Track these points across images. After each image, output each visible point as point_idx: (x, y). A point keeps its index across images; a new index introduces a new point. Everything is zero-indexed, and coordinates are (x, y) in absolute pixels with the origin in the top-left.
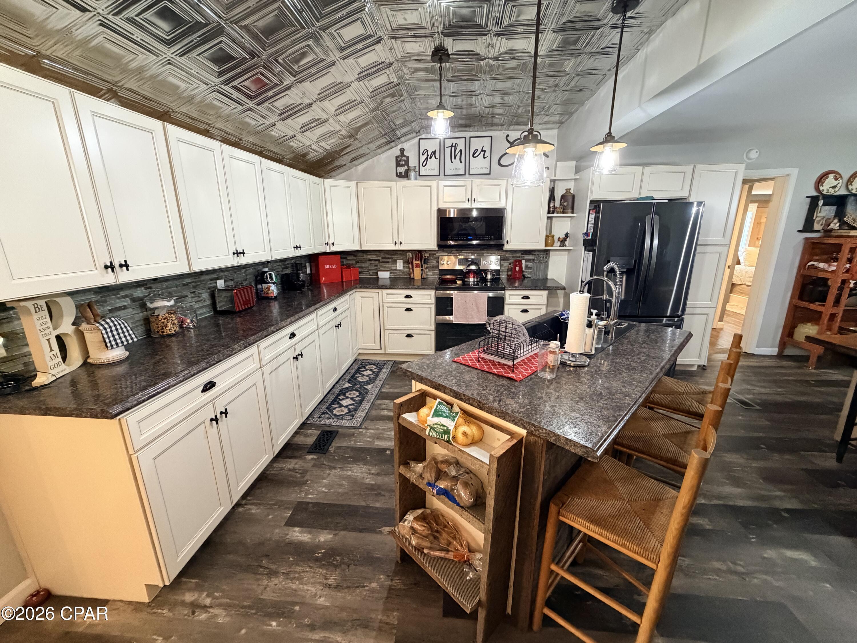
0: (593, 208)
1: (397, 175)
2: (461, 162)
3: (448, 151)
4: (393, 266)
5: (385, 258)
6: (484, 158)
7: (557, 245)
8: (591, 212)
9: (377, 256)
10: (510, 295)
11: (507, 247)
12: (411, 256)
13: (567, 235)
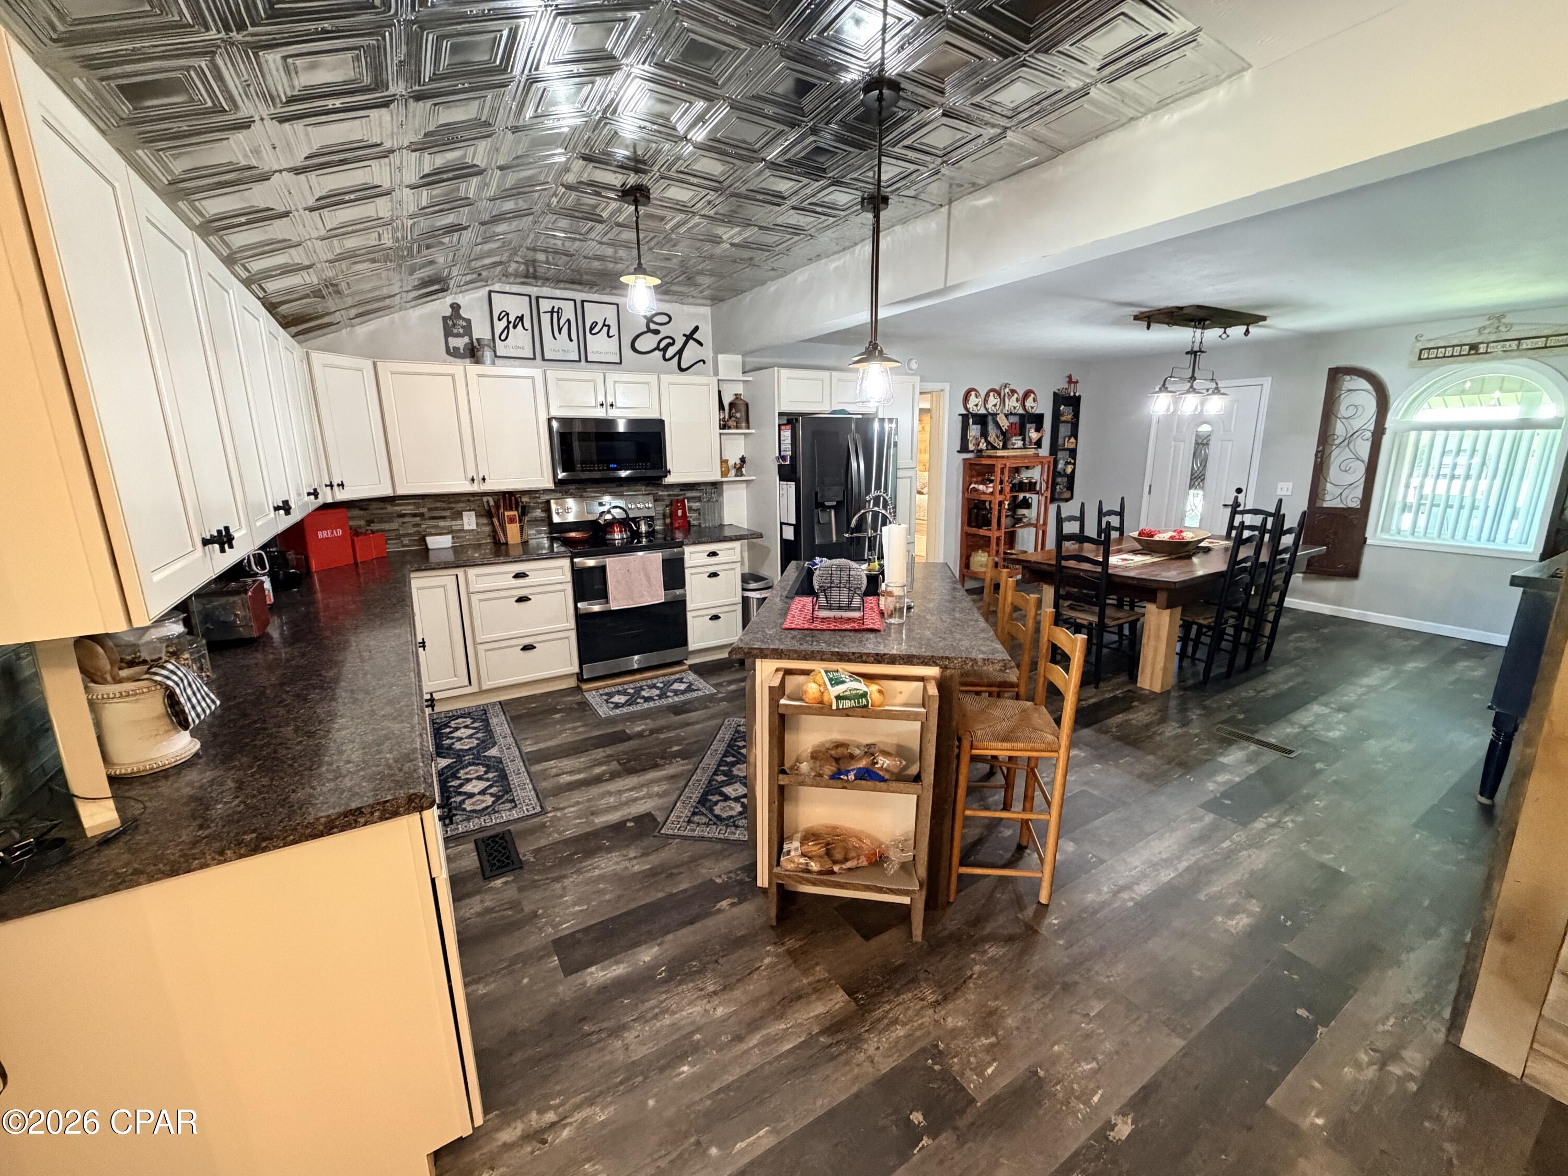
0: (785, 422)
1: (448, 351)
2: (571, 340)
3: (545, 319)
4: (456, 525)
5: (437, 509)
6: (609, 336)
7: (731, 476)
8: (783, 427)
9: (418, 508)
10: (691, 553)
11: (669, 480)
12: (492, 503)
13: (743, 460)
